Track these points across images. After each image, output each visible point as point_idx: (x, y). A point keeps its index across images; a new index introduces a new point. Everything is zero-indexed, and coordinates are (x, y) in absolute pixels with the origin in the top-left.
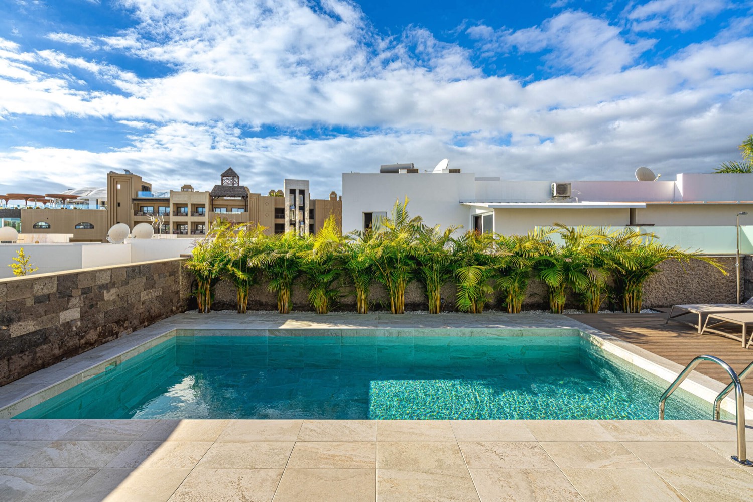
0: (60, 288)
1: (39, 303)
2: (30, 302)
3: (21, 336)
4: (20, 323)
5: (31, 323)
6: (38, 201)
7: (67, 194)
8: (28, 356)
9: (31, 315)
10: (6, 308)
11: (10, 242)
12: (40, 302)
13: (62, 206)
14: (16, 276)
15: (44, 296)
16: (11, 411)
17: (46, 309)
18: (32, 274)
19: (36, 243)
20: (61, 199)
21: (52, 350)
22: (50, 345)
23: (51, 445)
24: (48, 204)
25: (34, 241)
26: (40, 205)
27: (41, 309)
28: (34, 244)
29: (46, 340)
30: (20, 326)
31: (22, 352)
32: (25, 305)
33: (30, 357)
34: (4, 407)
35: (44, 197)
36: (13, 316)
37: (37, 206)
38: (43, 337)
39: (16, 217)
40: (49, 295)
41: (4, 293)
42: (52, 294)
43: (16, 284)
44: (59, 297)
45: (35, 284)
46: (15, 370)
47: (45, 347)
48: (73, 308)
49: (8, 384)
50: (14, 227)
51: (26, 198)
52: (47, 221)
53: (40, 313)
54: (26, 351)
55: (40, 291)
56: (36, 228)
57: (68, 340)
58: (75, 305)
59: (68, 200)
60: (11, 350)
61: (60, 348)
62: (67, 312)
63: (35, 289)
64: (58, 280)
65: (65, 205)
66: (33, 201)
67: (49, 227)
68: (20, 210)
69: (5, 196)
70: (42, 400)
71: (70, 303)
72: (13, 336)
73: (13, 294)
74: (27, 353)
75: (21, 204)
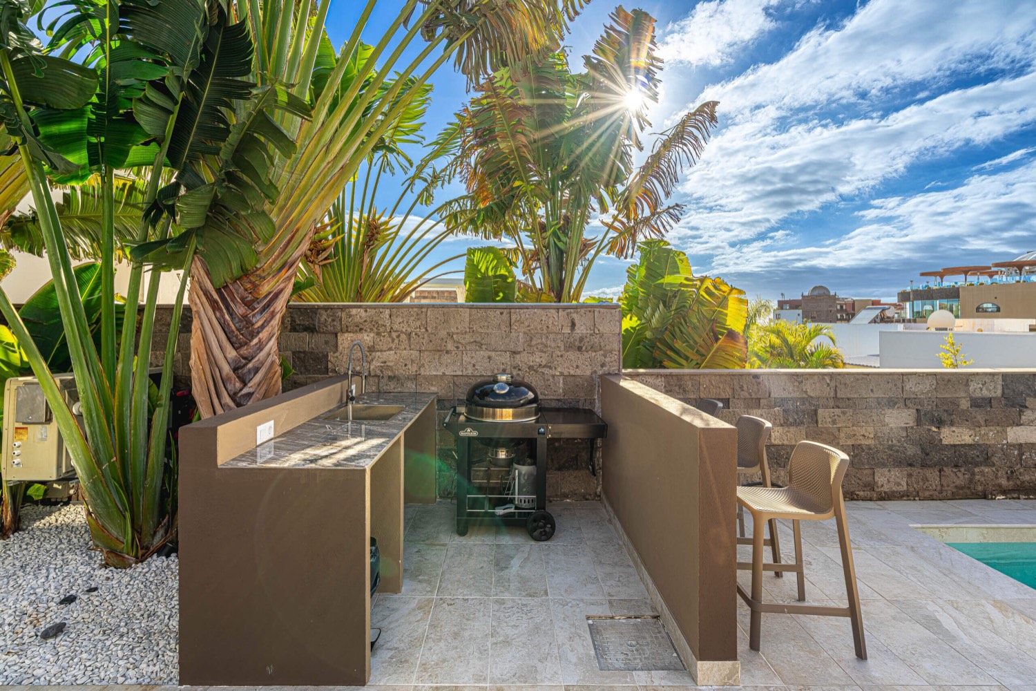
0: (1006, 391)
1: (977, 407)
2: (965, 404)
3: (955, 446)
4: (954, 429)
5: (966, 431)
6: (982, 274)
7: (1025, 259)
8: (964, 474)
9: (967, 421)
10: (936, 405)
11: (946, 329)
12: (979, 406)
13: (1018, 278)
14: (946, 368)
15: (983, 399)
16: (944, 534)
17: (987, 418)
18: (965, 367)
19: (978, 330)
20: (1015, 268)
21: (996, 478)
22: (994, 469)
23: (992, 602)
24: (996, 277)
25: (976, 328)
26: (985, 279)
27: (980, 416)
28: (977, 332)
29: (987, 460)
30: (954, 432)
31: (956, 466)
32: (959, 406)
33: (966, 476)
34: (935, 525)
35: (990, 268)
36: (945, 416)
37: (980, 281)
38: (983, 455)
39: (954, 297)
40: (991, 399)
41: (934, 387)
42: (995, 398)
43: (946, 378)
44: (1006, 405)
45: (972, 381)
46: (948, 486)
47: (987, 470)
48: (1028, 425)
49: (940, 500)
50: (951, 311)
51: (966, 271)
52: (995, 302)
53: (979, 422)
54: (961, 467)
55: (979, 390)
56: (980, 311)
57: (1022, 470)
58: (1032, 422)
59: (1027, 268)
60: (943, 459)
61: (1008, 479)
62: (1018, 428)
63: (971, 388)
64: (1003, 380)
65: (1022, 277)
66: (975, 274)
67: (998, 310)
68: (958, 288)
69: (940, 272)
70: (981, 540)
71: (1023, 417)
72: (945, 442)
73: (944, 389)
74: (962, 469)
75: (958, 281)
